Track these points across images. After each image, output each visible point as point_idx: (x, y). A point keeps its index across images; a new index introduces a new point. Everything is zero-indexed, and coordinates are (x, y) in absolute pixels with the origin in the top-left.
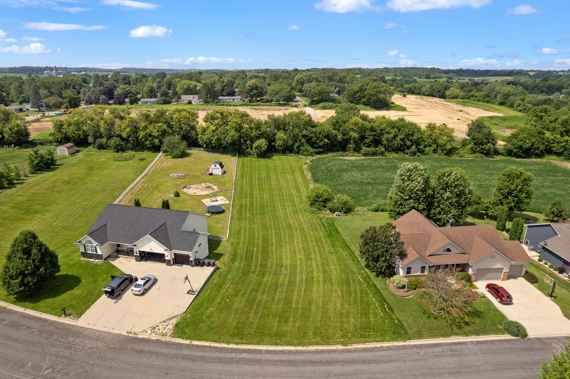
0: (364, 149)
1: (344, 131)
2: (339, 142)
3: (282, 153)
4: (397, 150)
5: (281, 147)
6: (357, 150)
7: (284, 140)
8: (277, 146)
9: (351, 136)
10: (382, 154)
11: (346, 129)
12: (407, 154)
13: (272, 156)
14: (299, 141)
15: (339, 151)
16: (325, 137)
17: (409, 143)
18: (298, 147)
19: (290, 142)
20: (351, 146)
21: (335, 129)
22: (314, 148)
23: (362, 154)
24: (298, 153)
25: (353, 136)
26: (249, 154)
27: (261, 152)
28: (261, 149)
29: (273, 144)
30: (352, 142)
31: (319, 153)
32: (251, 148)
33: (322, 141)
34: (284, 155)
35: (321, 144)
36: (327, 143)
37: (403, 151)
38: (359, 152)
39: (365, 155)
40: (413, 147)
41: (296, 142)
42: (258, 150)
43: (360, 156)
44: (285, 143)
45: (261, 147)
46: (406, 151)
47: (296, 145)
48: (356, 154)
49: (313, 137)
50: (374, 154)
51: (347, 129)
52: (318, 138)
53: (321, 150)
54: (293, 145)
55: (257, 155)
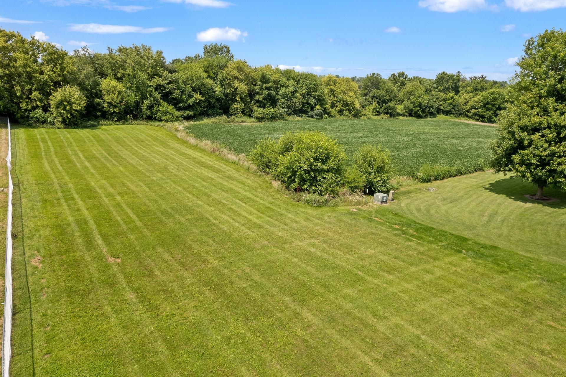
0: (258, 111)
1: (224, 80)
2: (218, 99)
3: (118, 120)
4: (300, 112)
5: (115, 107)
6: (248, 113)
7: (119, 93)
8: (106, 105)
9: (236, 89)
10: (281, 117)
11: (227, 78)
12: (312, 117)
13: (99, 125)
14: (151, 96)
15: (220, 115)
16: (194, 90)
17: (312, 101)
18: (151, 107)
19: (132, 97)
20: (237, 106)
21: (209, 77)
22: (179, 109)
23: (257, 118)
24: (150, 118)
25: (239, 88)
26: (43, 123)
27: (72, 114)
28: (71, 108)
29: (97, 100)
30: (238, 98)
31: (188, 118)
32: (46, 108)
33: (190, 96)
34: (124, 123)
35: (190, 101)
36: (200, 100)
37: (306, 112)
38: (250, 116)
39: (260, 119)
40: (318, 107)
41: (144, 97)
42: (65, 109)
43: (253, 121)
44: (122, 99)
45: (70, 104)
46: (311, 113)
47: (147, 103)
48: (246, 118)
49: (174, 89)
50: (273, 118)
51: (229, 77)
52: (182, 92)
53: (192, 113)
54: (138, 104)
55: (63, 121)
